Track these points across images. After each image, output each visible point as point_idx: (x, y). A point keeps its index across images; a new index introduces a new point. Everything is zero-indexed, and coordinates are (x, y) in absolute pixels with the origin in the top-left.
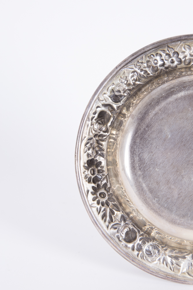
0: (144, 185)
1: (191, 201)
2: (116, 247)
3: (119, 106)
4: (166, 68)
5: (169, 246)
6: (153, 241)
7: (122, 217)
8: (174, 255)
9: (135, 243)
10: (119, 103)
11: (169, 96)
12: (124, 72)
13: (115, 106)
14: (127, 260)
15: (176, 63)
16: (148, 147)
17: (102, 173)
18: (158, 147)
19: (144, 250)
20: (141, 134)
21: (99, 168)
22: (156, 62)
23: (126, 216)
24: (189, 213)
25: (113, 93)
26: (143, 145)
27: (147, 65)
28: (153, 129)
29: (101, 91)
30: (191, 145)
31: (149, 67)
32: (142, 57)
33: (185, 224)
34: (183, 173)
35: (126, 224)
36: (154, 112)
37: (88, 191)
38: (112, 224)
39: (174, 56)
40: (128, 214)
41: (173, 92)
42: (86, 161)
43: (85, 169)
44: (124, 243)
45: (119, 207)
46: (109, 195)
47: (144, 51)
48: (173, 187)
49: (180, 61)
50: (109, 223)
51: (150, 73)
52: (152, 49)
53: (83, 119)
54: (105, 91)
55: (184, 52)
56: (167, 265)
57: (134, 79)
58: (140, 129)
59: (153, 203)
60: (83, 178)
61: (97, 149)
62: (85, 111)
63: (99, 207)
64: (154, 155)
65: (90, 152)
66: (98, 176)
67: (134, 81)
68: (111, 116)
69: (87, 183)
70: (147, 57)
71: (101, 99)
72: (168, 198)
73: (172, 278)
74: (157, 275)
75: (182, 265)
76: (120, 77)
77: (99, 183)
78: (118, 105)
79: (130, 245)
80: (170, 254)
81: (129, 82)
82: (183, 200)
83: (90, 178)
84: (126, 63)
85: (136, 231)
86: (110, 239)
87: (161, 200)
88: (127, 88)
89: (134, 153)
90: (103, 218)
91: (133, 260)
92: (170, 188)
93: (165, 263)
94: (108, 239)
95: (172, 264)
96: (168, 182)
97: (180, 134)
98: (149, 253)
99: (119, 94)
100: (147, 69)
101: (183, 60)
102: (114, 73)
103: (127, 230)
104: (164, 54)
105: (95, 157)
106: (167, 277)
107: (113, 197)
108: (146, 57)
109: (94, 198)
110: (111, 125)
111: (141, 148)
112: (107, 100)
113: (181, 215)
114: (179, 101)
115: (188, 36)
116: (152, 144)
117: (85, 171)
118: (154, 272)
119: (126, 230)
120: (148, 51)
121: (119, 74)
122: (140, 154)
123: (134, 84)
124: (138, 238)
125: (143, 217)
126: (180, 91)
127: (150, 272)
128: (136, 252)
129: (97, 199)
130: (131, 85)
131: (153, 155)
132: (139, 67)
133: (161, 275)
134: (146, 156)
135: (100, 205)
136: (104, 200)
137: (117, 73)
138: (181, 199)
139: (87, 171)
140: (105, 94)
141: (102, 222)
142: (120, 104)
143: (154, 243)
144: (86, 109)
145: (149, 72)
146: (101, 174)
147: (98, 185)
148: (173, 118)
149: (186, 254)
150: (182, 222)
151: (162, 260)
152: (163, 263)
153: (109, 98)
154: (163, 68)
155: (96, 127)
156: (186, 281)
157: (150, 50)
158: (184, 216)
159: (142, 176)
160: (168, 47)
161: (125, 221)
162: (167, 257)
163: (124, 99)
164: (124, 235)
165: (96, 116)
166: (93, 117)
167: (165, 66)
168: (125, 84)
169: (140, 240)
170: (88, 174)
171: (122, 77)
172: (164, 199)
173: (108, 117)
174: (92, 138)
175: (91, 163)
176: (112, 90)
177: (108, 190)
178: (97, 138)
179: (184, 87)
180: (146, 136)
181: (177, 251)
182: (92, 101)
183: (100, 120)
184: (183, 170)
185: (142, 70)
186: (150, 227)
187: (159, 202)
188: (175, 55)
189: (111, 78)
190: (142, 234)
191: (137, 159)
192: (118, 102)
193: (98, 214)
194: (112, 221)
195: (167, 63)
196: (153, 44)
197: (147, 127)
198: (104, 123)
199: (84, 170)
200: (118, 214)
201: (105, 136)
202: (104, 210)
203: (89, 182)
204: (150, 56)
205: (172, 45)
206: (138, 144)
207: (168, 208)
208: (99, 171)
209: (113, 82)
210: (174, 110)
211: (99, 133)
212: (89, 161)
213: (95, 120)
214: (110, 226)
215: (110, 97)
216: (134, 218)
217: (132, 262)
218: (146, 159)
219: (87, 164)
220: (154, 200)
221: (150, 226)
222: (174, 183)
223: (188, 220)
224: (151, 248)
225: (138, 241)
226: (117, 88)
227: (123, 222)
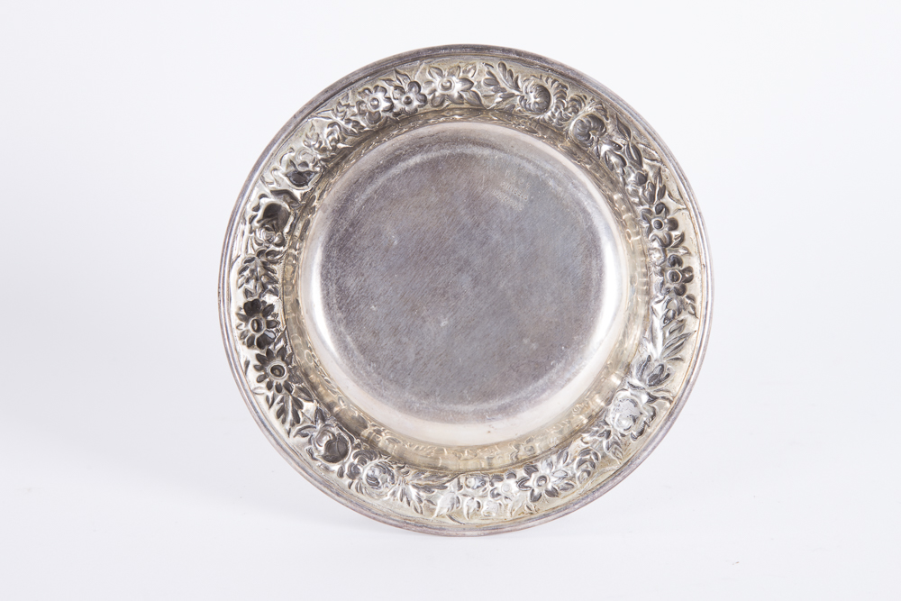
0: (349, 339)
1: (441, 365)
2: (304, 468)
3: (305, 194)
4: (396, 114)
5: (413, 465)
6: (381, 457)
7: (318, 411)
8: (423, 483)
9: (344, 464)
10: (306, 187)
11: (392, 164)
12: (313, 126)
13: (298, 193)
14: (326, 493)
15: (416, 103)
16: (354, 265)
17: (275, 327)
18: (374, 265)
19: (364, 477)
20: (341, 239)
21: (270, 318)
22: (376, 103)
23: (324, 409)
24: (437, 389)
25: (292, 169)
26: (344, 261)
27: (359, 110)
28: (362, 230)
29: (266, 164)
30: (438, 258)
31: (362, 113)
32: (347, 95)
33: (431, 410)
34: (425, 313)
35: (326, 425)
36: (364, 197)
37: (247, 364)
38: (298, 427)
39: (410, 90)
40: (330, 407)
41: (399, 156)
42: (242, 305)
43: (241, 320)
44: (321, 462)
45: (312, 392)
46: (290, 371)
47: (348, 82)
48: (405, 339)
49: (425, 100)
50: (293, 425)
51: (365, 125)
52: (365, 77)
53: (232, 220)
54: (276, 164)
55: (429, 82)
56: (409, 504)
57: (333, 140)
58: (338, 231)
59: (367, 372)
60: (238, 339)
61: (264, 279)
62: (236, 205)
63: (270, 394)
64: (368, 280)
65: (251, 286)
66: (267, 333)
67: (333, 144)
68: (290, 214)
69: (245, 347)
70: (356, 93)
71: (267, 180)
72: (397, 362)
73: (415, 525)
74: (386, 520)
75: (439, 502)
76: (304, 136)
77: (271, 347)
78: (303, 192)
79: (335, 467)
80: (415, 481)
81: (323, 144)
82: (425, 364)
83: (253, 337)
84: (314, 107)
85: (347, 438)
86: (291, 453)
87: (382, 366)
88: (319, 157)
89: (327, 277)
90: (278, 416)
91: (338, 493)
92: (399, 342)
93: (405, 499)
94: (288, 454)
95: (420, 501)
96: (395, 331)
97: (415, 236)
98: (374, 482)
99: (306, 169)
100: (359, 119)
101: (430, 97)
102: (291, 128)
103: (328, 439)
104: (392, 88)
105: (260, 297)
106: (405, 524)
107: (298, 373)
108: (353, 94)
109: (260, 376)
110: (290, 231)
111: (342, 267)
112: (280, 182)
113: (422, 393)
114: (412, 173)
115: (433, 49)
116: (361, 259)
117: (241, 324)
118: (379, 515)
119: (326, 439)
120: (357, 81)
121: (303, 130)
122: (339, 278)
123: (335, 148)
124: (351, 453)
125: (360, 410)
126: (414, 154)
127: (372, 515)
128: (346, 481)
129: (268, 380)
130: (329, 150)
131: (365, 281)
132: (342, 114)
133: (393, 520)
134: (351, 283)
135: (274, 390)
136: (281, 381)
137: (296, 127)
138: (421, 362)
139: (244, 324)
140: (275, 169)
141: (276, 423)
142: (306, 189)
143: (381, 460)
144: (237, 201)
145: (362, 123)
146: (273, 330)
147: (269, 352)
148: (402, 207)
149: (445, 479)
150: (424, 406)
151: (399, 495)
152: (402, 500)
153: (286, 179)
154: (388, 114)
155: (261, 235)
156: (444, 529)
157: (360, 79)
158: (427, 396)
159: (345, 321)
160: (397, 72)
161: (324, 420)
162: (410, 487)
163: (315, 178)
164: (322, 449)
165: (260, 214)
166: (255, 217)
167: (395, 111)
168: (316, 149)
169: (355, 457)
170: (248, 331)
171: (309, 134)
172: (388, 365)
173: (284, 215)
174: (253, 259)
175: (253, 309)
176: (291, 161)
177: (289, 361)
178: (264, 259)
179: (420, 147)
180: (350, 244)
181: (427, 474)
182: (249, 183)
183: (268, 222)
184: (424, 308)
185: (348, 121)
186: (374, 430)
187: (379, 370)
188: (414, 89)
189: (286, 137)
190: (359, 444)
191: (333, 288)
192: (303, 185)
193: (268, 407)
194: (298, 422)
195: (399, 106)
196: (366, 68)
197: (350, 226)
198: (277, 228)
199: (238, 321)
200: (309, 407)
201: (279, 253)
202: (282, 401)
203: (250, 345)
204: (364, 91)
205: (404, 69)
206: (335, 260)
207: (397, 382)
208: (269, 324)
209: (291, 145)
210: (403, 191)
211: (268, 247)
212: (250, 306)
213: (258, 222)
214: (294, 432)
215: (286, 175)
216: (341, 415)
217: (337, 497)
218: (351, 289)
219: (246, 311)
220: (368, 367)
221: (375, 428)
222: (408, 332)
223: (436, 402)
224: (377, 472)
225: (351, 459)
226: (301, 158)
227: (319, 421)
